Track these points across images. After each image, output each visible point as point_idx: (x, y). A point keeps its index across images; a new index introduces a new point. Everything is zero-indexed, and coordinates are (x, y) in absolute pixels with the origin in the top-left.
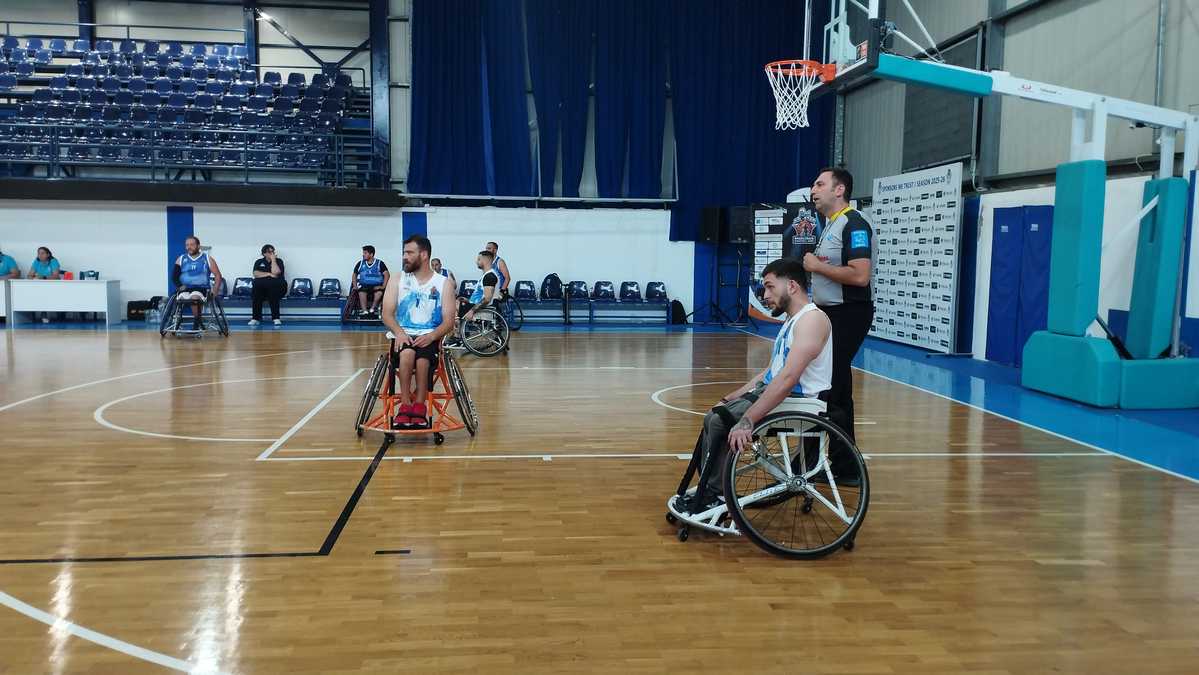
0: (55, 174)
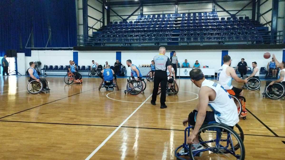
0: (202, 44)
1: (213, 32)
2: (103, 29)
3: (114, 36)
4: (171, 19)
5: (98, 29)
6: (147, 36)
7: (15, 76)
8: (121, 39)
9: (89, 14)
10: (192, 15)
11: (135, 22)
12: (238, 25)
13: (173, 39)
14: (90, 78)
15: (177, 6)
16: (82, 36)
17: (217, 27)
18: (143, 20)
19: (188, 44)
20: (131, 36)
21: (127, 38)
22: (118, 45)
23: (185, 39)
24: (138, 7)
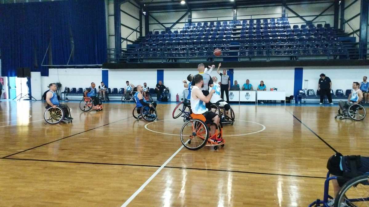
0: (268, 59)
1: (282, 43)
2: (141, 41)
3: (154, 50)
4: (227, 28)
5: (134, 41)
6: (197, 49)
7: (29, 101)
8: (164, 54)
9: (122, 22)
10: (255, 22)
11: (181, 32)
12: (315, 35)
13: (231, 54)
14: (123, 103)
15: (236, 11)
16: (113, 50)
17: (288, 37)
18: (191, 29)
19: (250, 59)
20: (176, 49)
21: (171, 52)
22: (160, 61)
23: (247, 53)
24: (186, 12)
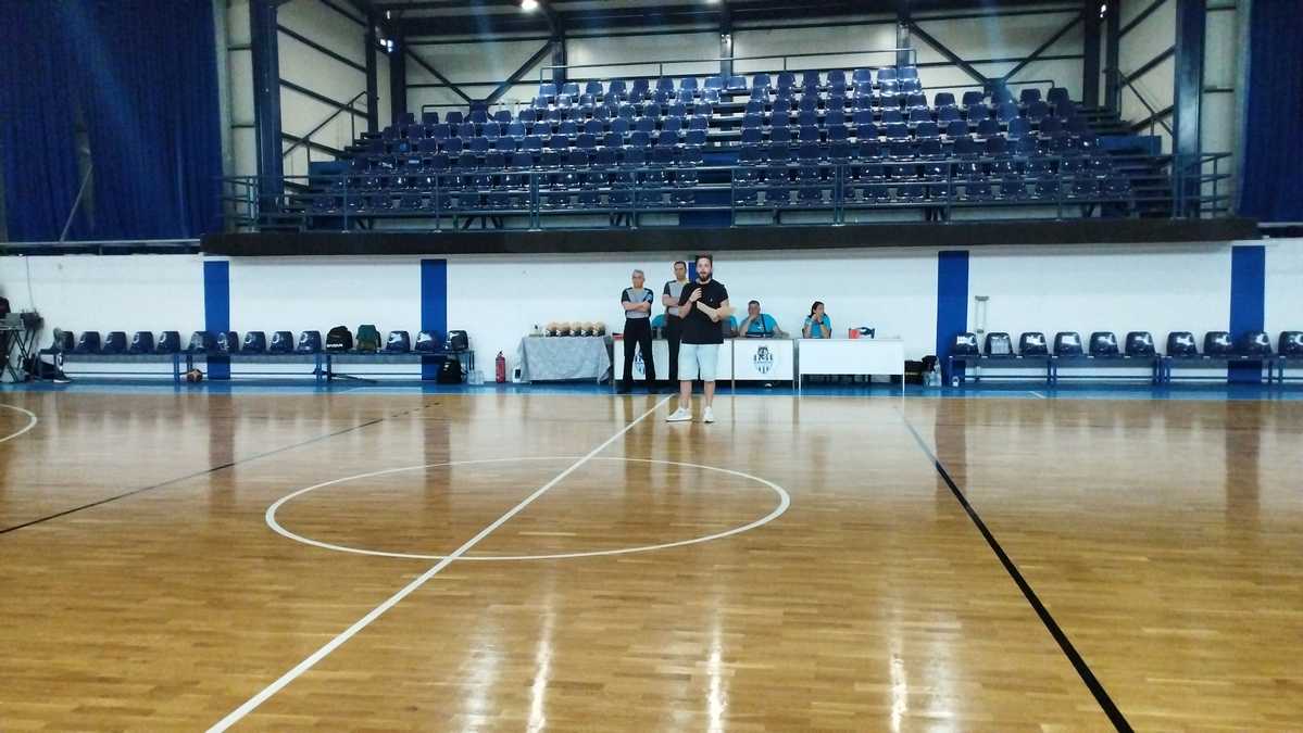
0: (839, 220)
1: (892, 160)
2: (364, 150)
3: (411, 181)
4: (697, 101)
5: (342, 149)
6: (573, 181)
8: (447, 198)
9: (283, 75)
10: (799, 80)
11: (523, 115)
12: (1013, 128)
13: (701, 197)
15: (729, 41)
17: (917, 137)
18: (561, 105)
19: (777, 218)
20: (497, 180)
21: (476, 189)
22: (431, 226)
23: (761, 195)
24: (544, 43)
